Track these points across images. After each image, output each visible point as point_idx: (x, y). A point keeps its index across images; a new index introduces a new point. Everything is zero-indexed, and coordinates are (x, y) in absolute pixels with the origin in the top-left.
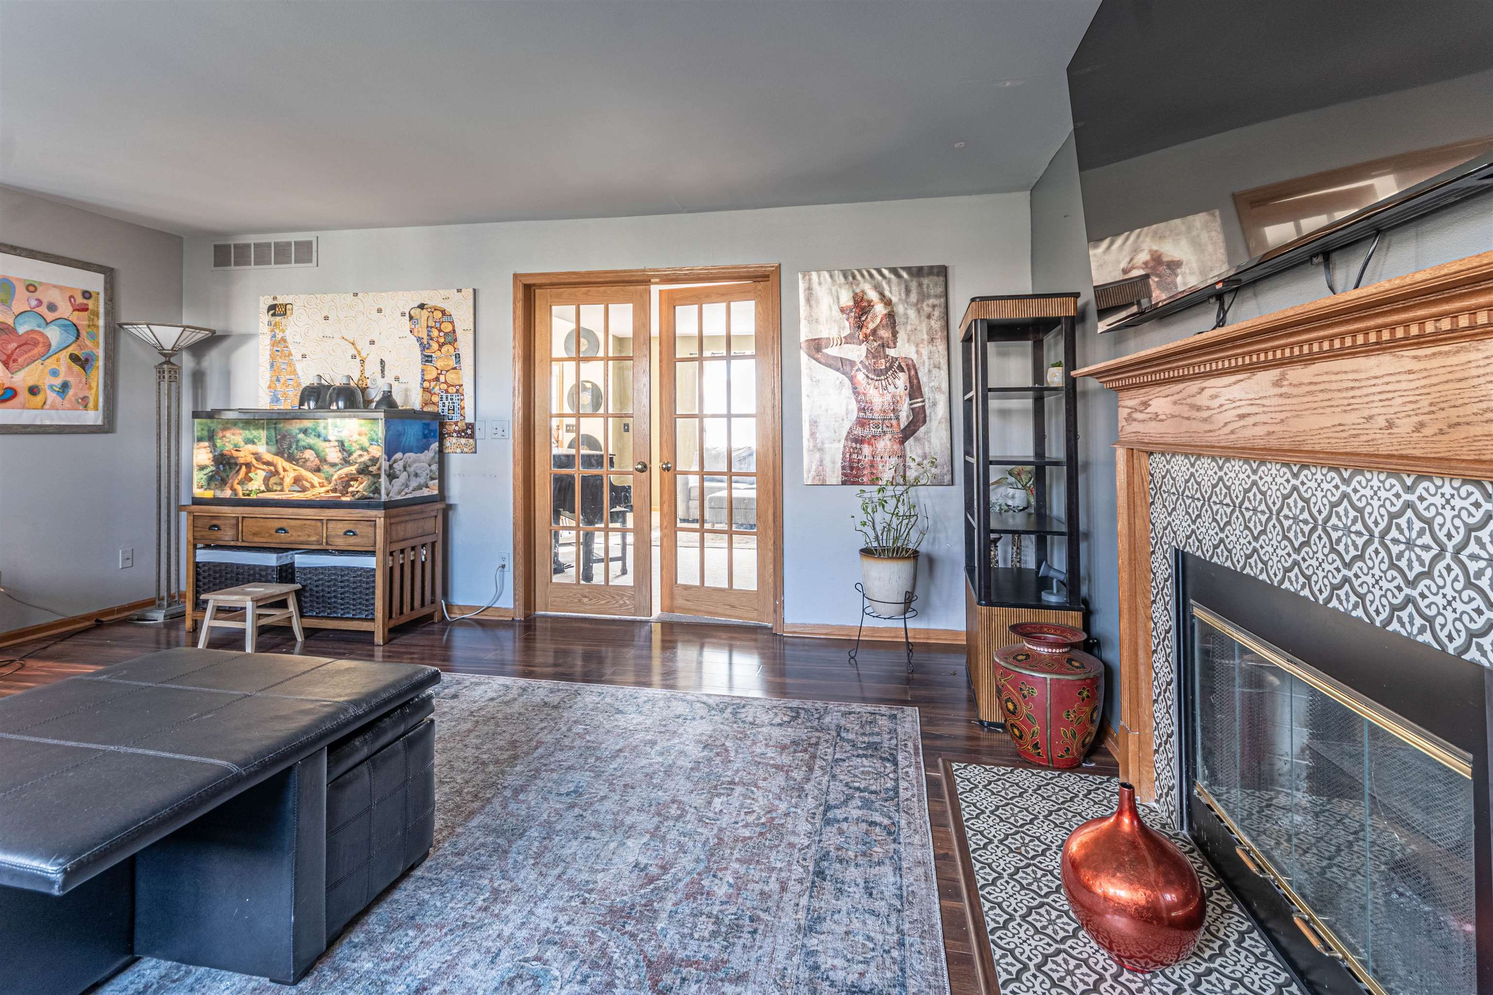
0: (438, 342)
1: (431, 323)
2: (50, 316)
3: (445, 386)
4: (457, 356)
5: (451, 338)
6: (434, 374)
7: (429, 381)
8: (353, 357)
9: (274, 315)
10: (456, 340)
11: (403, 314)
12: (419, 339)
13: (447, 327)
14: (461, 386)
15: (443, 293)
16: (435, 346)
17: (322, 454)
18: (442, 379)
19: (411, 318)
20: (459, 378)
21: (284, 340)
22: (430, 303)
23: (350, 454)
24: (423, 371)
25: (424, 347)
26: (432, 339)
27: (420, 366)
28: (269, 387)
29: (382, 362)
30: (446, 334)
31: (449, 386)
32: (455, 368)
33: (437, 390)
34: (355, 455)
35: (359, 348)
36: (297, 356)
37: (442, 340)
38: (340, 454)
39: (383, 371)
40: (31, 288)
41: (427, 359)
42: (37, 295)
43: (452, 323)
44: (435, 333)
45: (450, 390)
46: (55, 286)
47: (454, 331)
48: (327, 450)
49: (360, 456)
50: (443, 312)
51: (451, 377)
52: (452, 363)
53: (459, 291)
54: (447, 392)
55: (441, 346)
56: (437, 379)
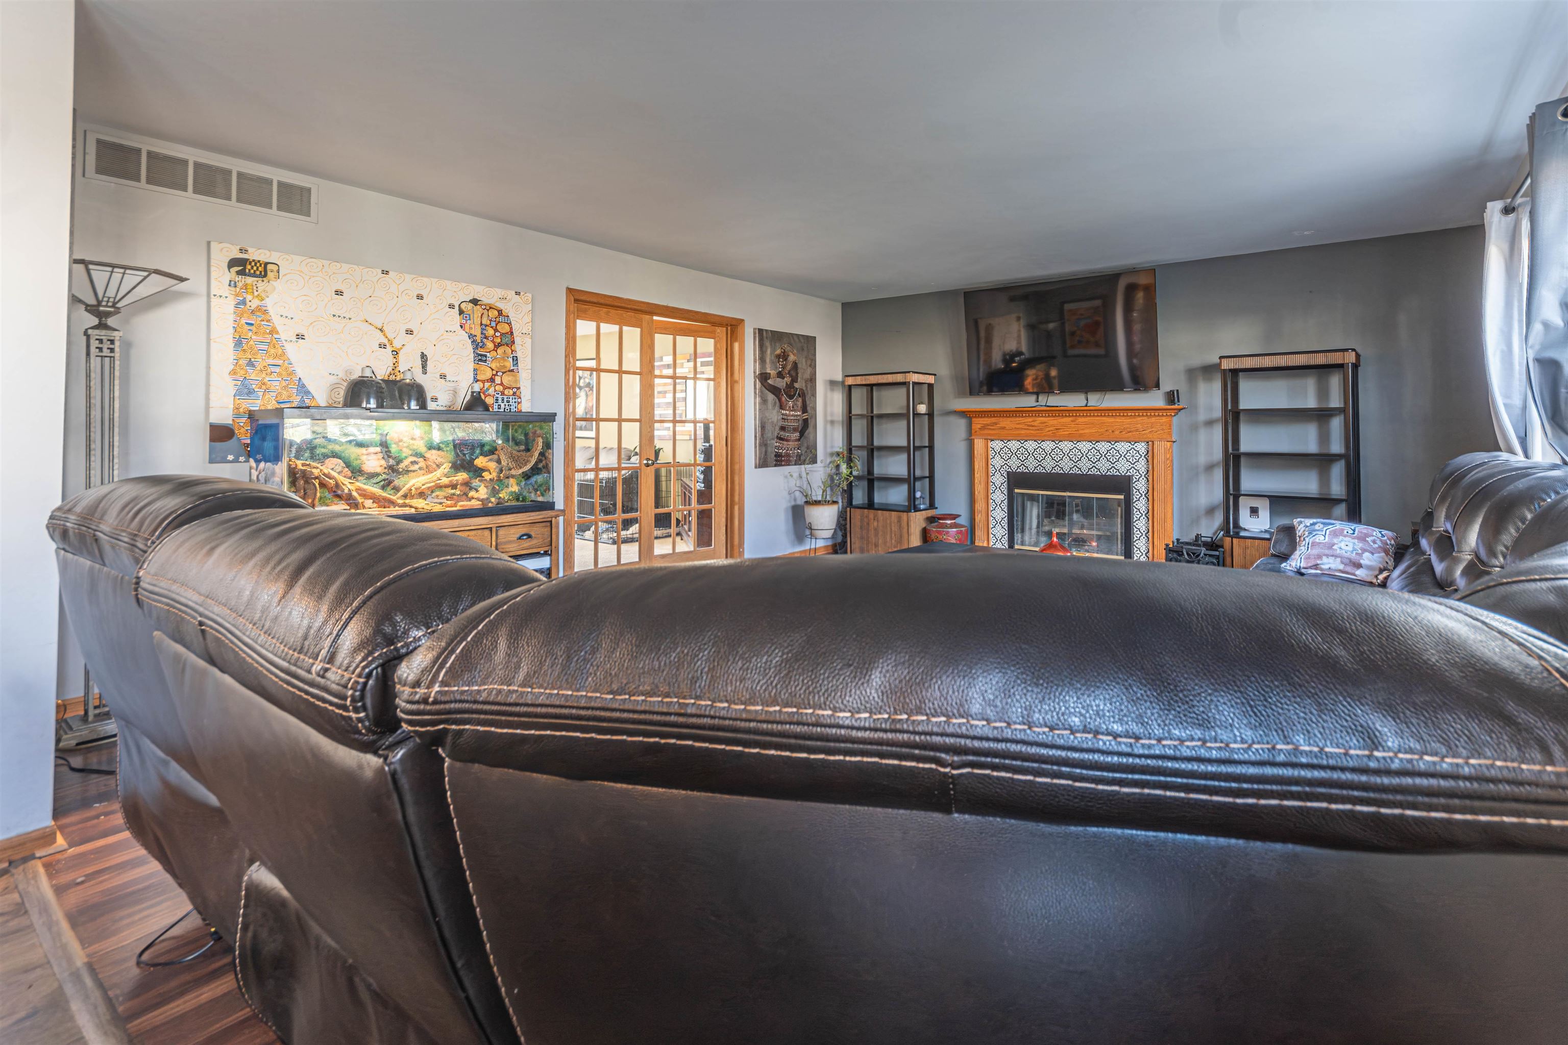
0: (493, 341)
1: (485, 321)
3: (501, 388)
4: (515, 359)
5: (508, 340)
6: (489, 374)
7: (483, 382)
8: (382, 346)
9: (241, 273)
10: (513, 342)
12: (471, 336)
13: (503, 328)
14: (518, 388)
15: (499, 292)
16: (490, 345)
17: (355, 463)
18: (498, 380)
19: (461, 312)
20: (516, 381)
21: (262, 311)
22: (485, 300)
23: (399, 462)
24: (475, 370)
25: (476, 345)
26: (486, 338)
27: (471, 366)
29: (423, 356)
30: (502, 334)
31: (505, 388)
32: (512, 371)
33: (491, 391)
34: (406, 462)
35: (391, 336)
36: (286, 333)
37: (498, 340)
38: (383, 462)
39: (424, 366)
41: (481, 359)
43: (510, 324)
44: (490, 332)
45: (506, 392)
47: (512, 333)
48: (364, 458)
49: (413, 463)
50: (500, 312)
51: (507, 379)
52: (509, 364)
53: (518, 293)
54: (503, 393)
55: (497, 346)
56: (492, 380)
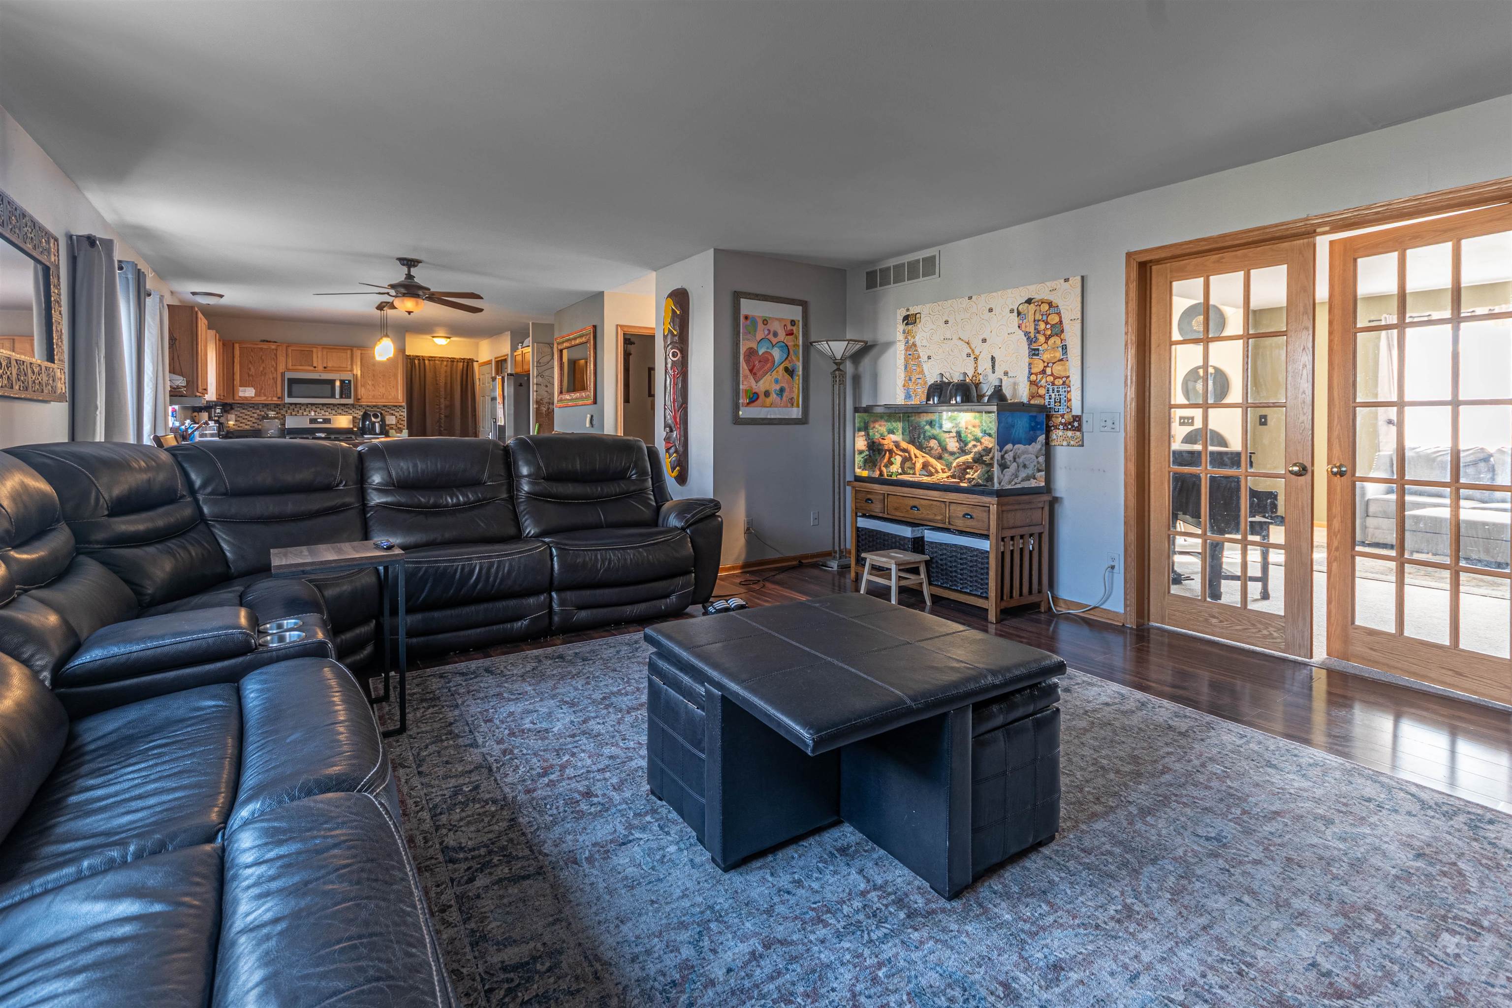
0: (1044, 334)
1: (1038, 317)
2: (774, 341)
3: (1052, 378)
4: (1064, 348)
5: (1058, 330)
6: (1041, 366)
7: (1036, 374)
8: (968, 355)
9: (907, 324)
10: (1062, 331)
11: (1012, 311)
12: (1027, 334)
13: (1054, 319)
14: (1068, 377)
15: (1050, 284)
16: (1042, 339)
17: (943, 444)
18: (1049, 371)
19: (1019, 314)
20: (1065, 370)
21: (914, 345)
22: (1037, 297)
23: (966, 445)
24: (1030, 364)
25: (1031, 341)
26: (1039, 332)
27: (1026, 360)
28: (904, 386)
29: (993, 358)
30: (1052, 326)
31: (1056, 378)
32: (1061, 360)
33: (1043, 382)
34: (970, 445)
35: (973, 347)
36: (924, 358)
37: (1049, 332)
38: (957, 444)
39: (993, 367)
40: (765, 322)
41: (1034, 353)
42: (768, 327)
43: (1059, 314)
44: (1042, 326)
45: (1056, 382)
46: (777, 319)
47: (1061, 322)
48: (948, 440)
49: (975, 446)
50: (1050, 304)
51: (1058, 369)
52: (1059, 354)
53: (1066, 280)
54: (1053, 384)
55: (1048, 338)
56: (1043, 372)
